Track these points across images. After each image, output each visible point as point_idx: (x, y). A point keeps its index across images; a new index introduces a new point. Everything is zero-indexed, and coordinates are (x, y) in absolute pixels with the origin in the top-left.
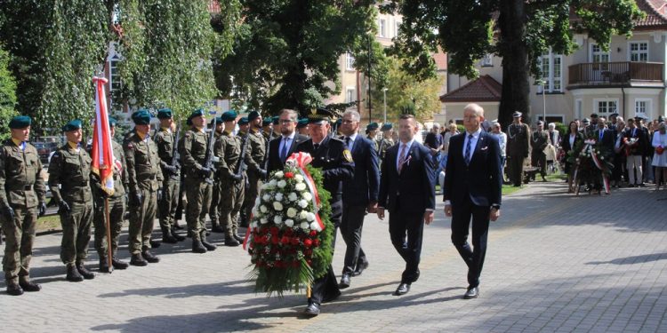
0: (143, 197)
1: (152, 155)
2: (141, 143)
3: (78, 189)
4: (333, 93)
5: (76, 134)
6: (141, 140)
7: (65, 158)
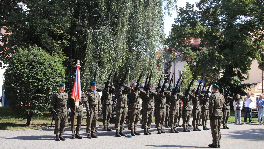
0: (91, 113)
1: (96, 98)
2: (92, 93)
3: (61, 107)
4: (246, 79)
5: (63, 88)
6: (92, 91)
7: (57, 96)
